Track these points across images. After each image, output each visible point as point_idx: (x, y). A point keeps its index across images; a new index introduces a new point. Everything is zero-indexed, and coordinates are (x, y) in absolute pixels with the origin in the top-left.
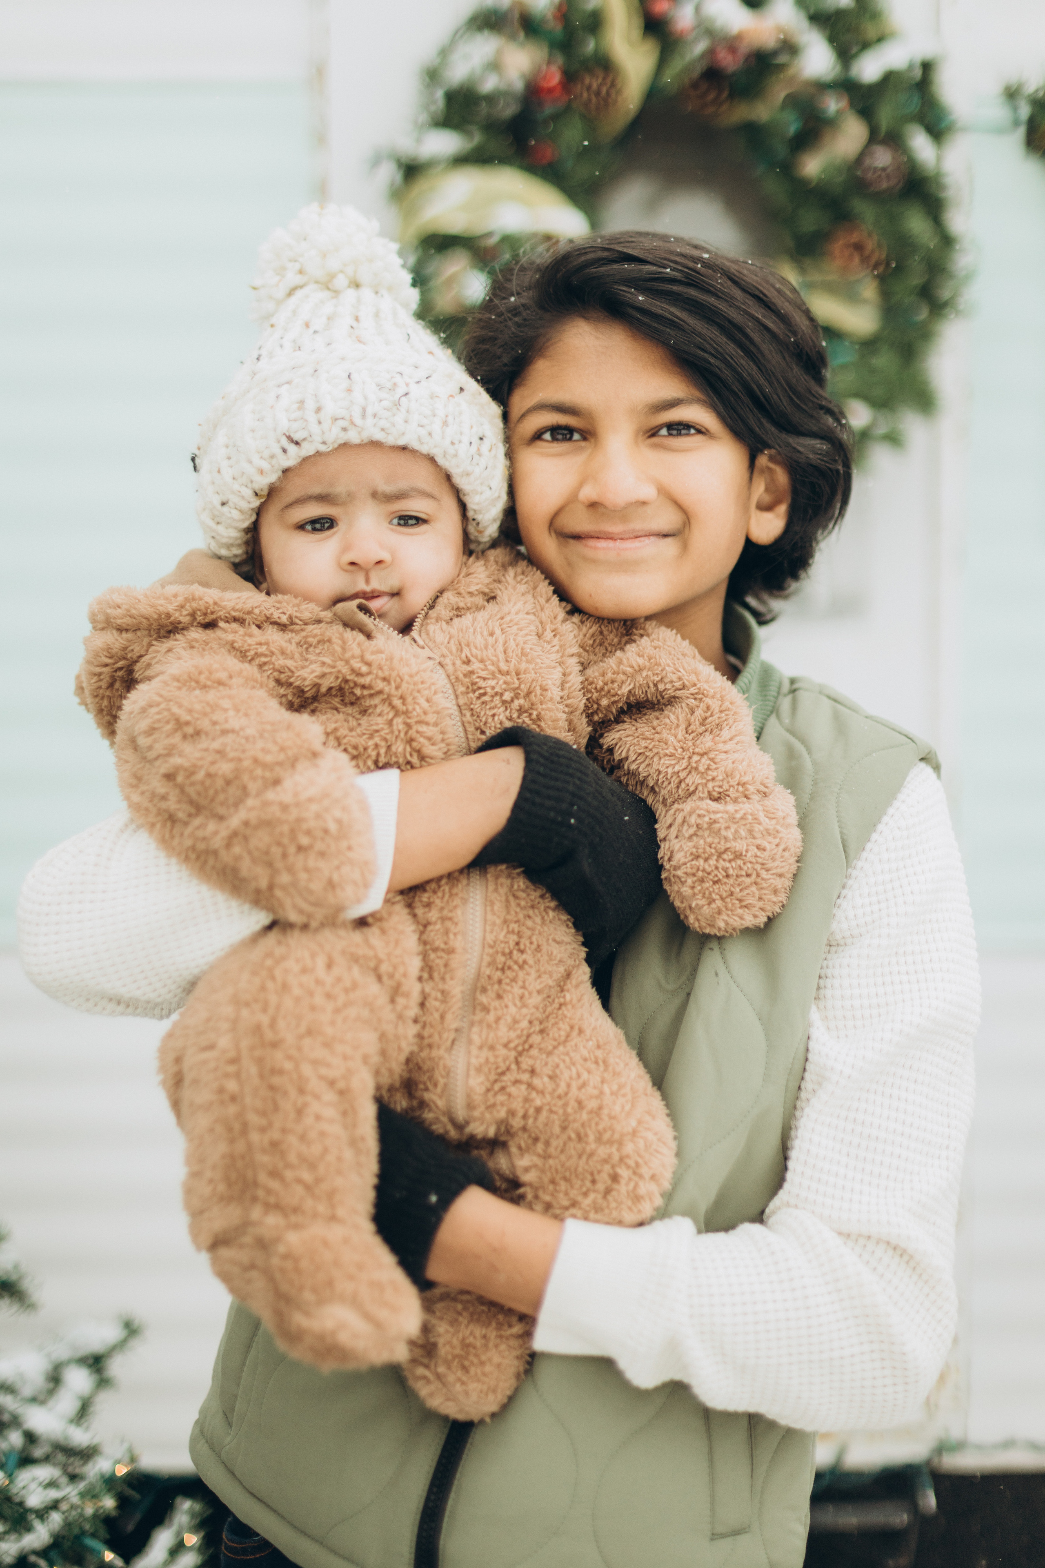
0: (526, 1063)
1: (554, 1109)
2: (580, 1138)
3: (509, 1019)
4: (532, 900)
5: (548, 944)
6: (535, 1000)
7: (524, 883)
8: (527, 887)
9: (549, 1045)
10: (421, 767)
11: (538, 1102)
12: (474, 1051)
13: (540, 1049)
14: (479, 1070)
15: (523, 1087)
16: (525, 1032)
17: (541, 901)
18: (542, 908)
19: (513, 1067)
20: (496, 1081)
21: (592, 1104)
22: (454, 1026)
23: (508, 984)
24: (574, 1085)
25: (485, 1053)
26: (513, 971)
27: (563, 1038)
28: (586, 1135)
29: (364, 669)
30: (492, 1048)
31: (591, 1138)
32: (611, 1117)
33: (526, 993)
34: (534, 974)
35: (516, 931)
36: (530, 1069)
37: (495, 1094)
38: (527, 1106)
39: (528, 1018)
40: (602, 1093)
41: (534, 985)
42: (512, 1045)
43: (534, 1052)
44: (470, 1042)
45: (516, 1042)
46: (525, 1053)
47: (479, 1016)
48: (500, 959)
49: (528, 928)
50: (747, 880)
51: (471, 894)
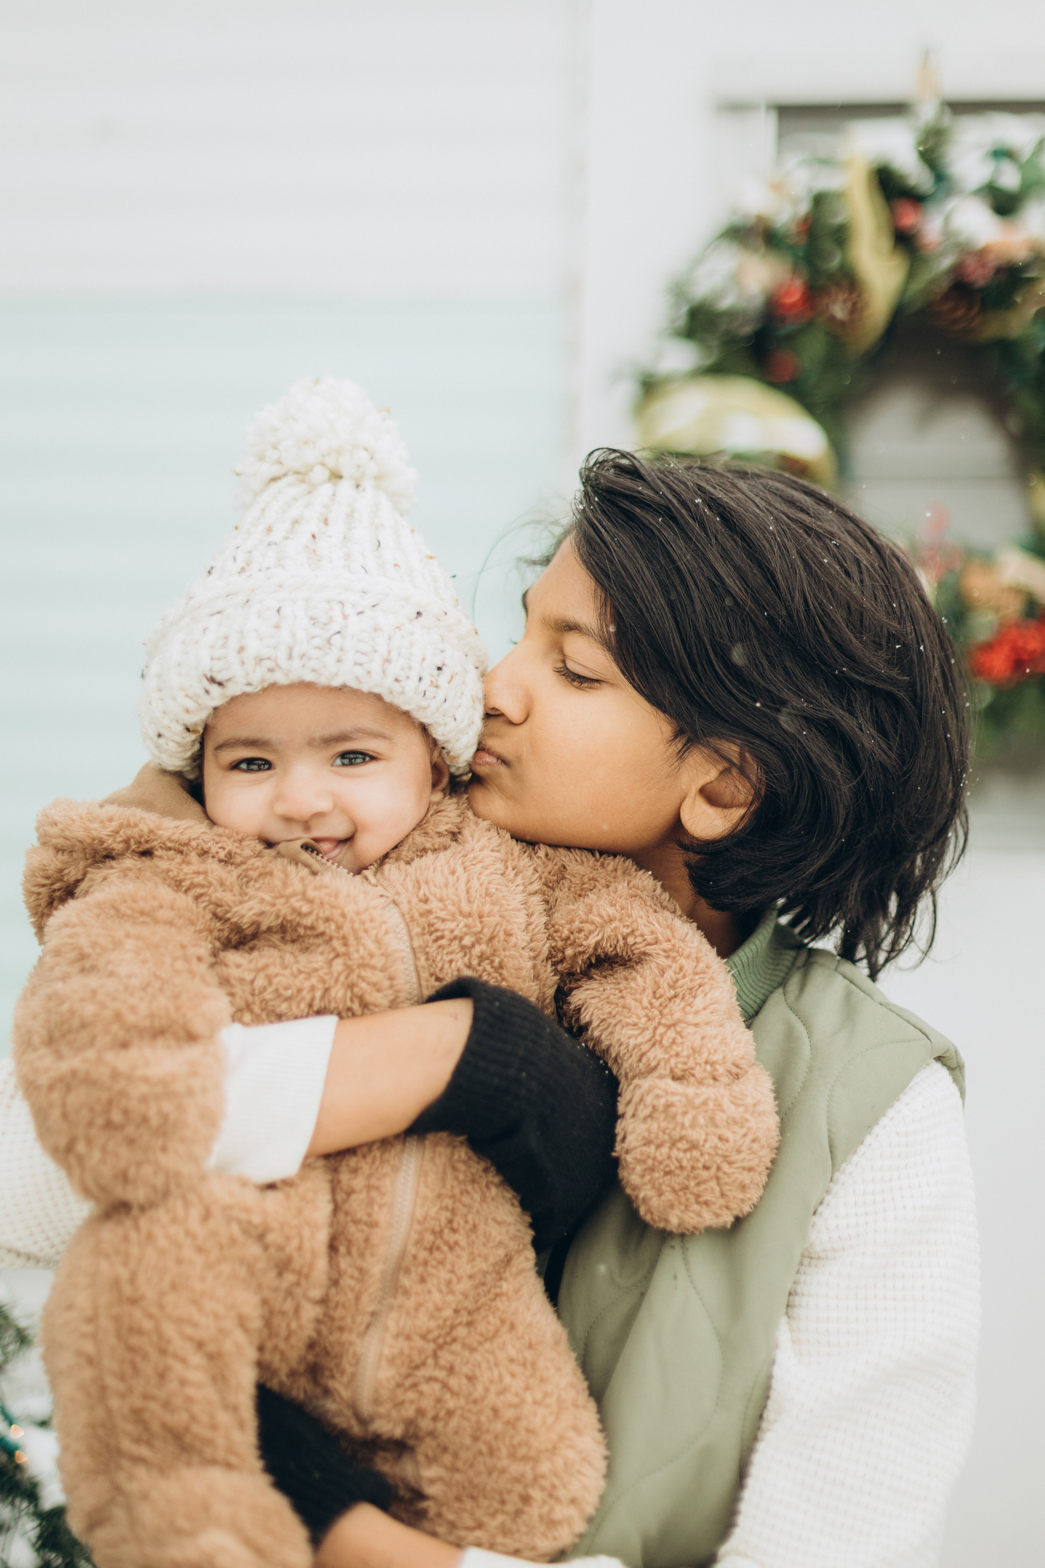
0: (445, 1357)
1: (467, 1415)
2: (492, 1452)
3: (430, 1306)
4: (472, 1174)
5: (486, 1224)
6: (465, 1285)
7: (466, 1153)
8: (469, 1158)
9: (473, 1340)
10: (363, 1014)
11: (451, 1404)
12: (389, 1340)
13: (463, 1344)
14: (392, 1361)
15: (437, 1387)
16: (448, 1323)
17: (484, 1175)
18: (484, 1183)
19: (430, 1361)
20: (409, 1375)
21: (509, 1414)
22: (371, 1308)
23: (435, 1267)
24: (493, 1389)
25: (401, 1343)
26: (442, 1252)
27: (490, 1334)
28: (499, 1449)
29: (305, 909)
30: (408, 1338)
31: (504, 1452)
32: (529, 1431)
33: (454, 1279)
34: (465, 1256)
35: (450, 1206)
36: (448, 1366)
37: (405, 1392)
38: (439, 1406)
39: (454, 1306)
40: (523, 1401)
41: (464, 1268)
42: (431, 1336)
43: (456, 1347)
44: (386, 1328)
45: (436, 1333)
46: (446, 1347)
47: (400, 1299)
48: (429, 1237)
49: (464, 1205)
50: (705, 1174)
51: (405, 1162)
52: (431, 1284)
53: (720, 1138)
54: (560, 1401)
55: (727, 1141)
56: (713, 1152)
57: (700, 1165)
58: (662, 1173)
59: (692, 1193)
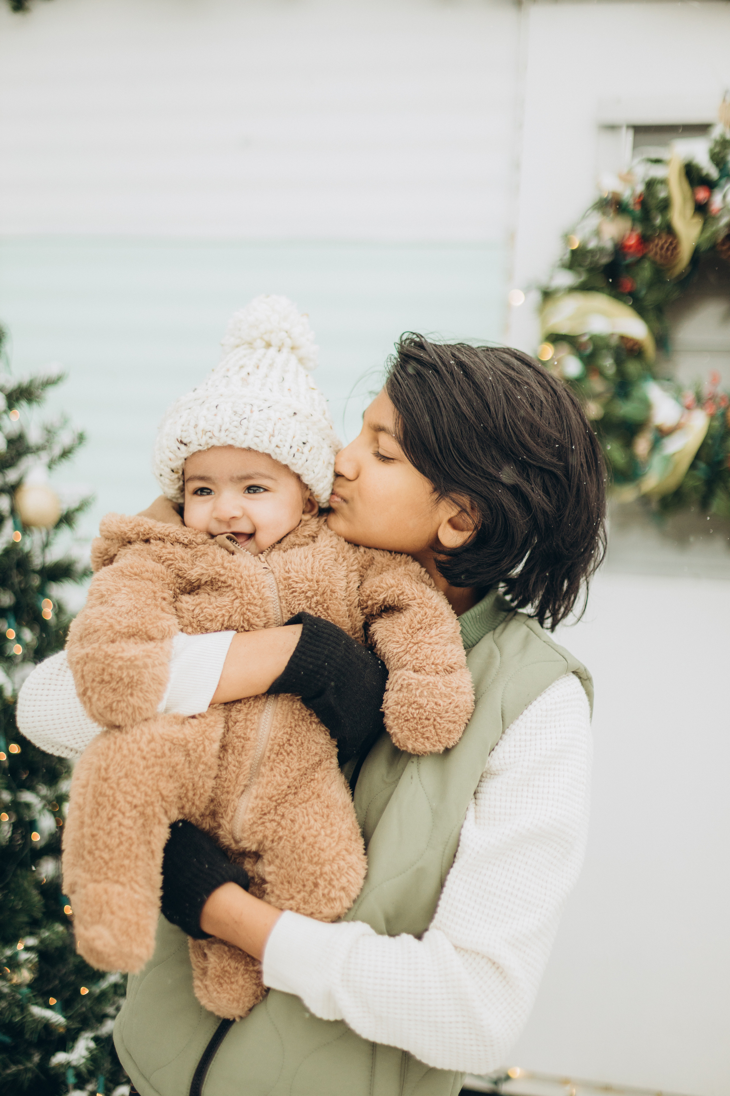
0: (281, 810)
1: (289, 839)
2: (300, 859)
3: (275, 784)
4: (303, 716)
5: (309, 743)
6: (295, 774)
7: (300, 705)
8: (302, 708)
9: (296, 802)
10: (249, 630)
11: (281, 834)
12: (252, 800)
13: (291, 804)
14: (252, 810)
15: (274, 824)
16: (284, 792)
17: (309, 717)
18: (309, 722)
19: (272, 811)
20: (261, 818)
21: (311, 840)
22: (244, 783)
23: (279, 763)
24: (304, 827)
25: (258, 801)
26: (283, 756)
27: (306, 799)
28: (304, 858)
30: (262, 799)
31: (306, 859)
32: (320, 849)
33: (289, 770)
34: (296, 759)
35: (289, 732)
36: (281, 814)
37: (258, 826)
38: (275, 834)
39: (288, 784)
40: (319, 834)
41: (295, 765)
42: (274, 799)
43: (287, 805)
44: (251, 794)
45: (277, 797)
46: (282, 805)
47: (259, 779)
48: (276, 748)
49: (297, 732)
50: (427, 722)
51: (267, 708)
52: (276, 772)
53: (436, 704)
54: (340, 836)
55: (440, 705)
56: (431, 711)
57: (424, 717)
58: (403, 720)
59: (419, 732)
